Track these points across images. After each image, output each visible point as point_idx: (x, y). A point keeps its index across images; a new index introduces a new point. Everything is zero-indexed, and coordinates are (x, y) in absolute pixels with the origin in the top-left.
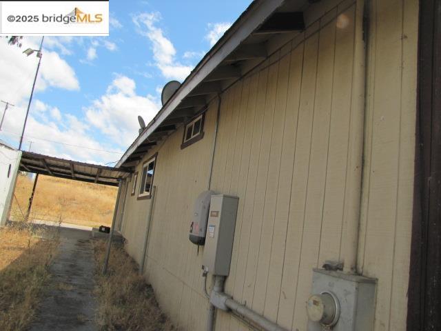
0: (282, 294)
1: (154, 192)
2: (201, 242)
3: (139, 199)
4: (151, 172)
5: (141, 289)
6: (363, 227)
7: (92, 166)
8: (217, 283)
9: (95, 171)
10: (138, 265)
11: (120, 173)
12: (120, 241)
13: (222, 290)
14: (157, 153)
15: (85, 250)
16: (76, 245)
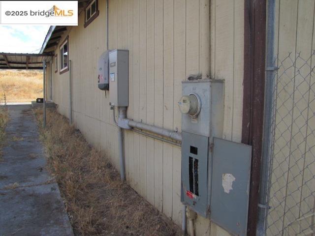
0: (164, 107)
1: (71, 65)
2: (106, 87)
3: (61, 73)
4: (66, 53)
5: (73, 133)
6: (213, 47)
7: (21, 55)
8: (121, 113)
9: (24, 59)
10: (68, 119)
11: (44, 57)
12: (53, 107)
13: (126, 117)
14: (68, 36)
15: (29, 115)
16: (21, 113)
